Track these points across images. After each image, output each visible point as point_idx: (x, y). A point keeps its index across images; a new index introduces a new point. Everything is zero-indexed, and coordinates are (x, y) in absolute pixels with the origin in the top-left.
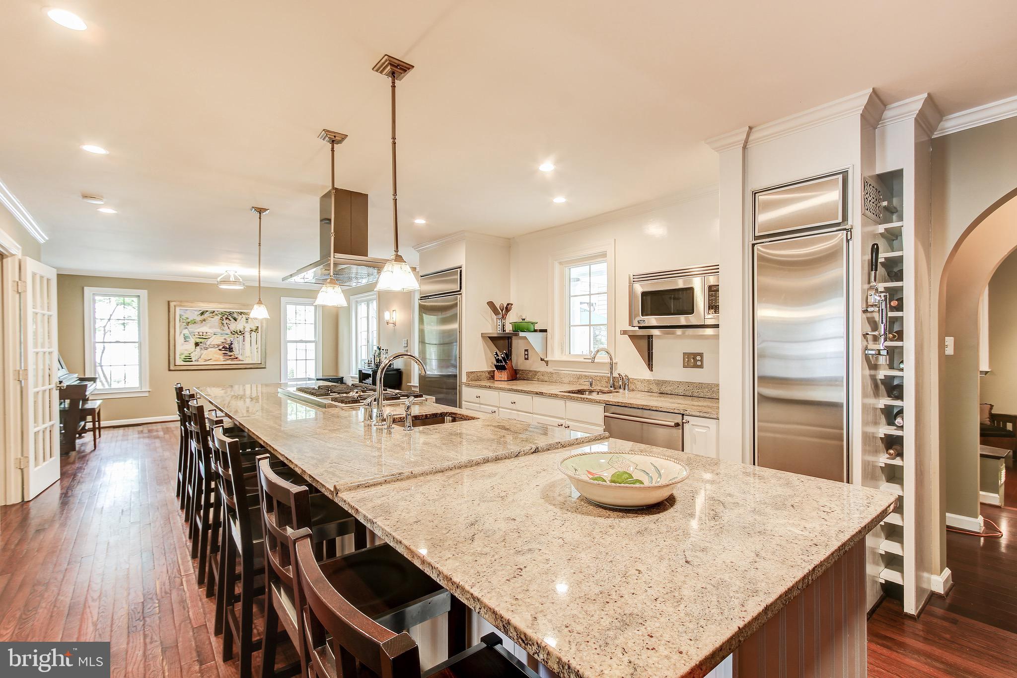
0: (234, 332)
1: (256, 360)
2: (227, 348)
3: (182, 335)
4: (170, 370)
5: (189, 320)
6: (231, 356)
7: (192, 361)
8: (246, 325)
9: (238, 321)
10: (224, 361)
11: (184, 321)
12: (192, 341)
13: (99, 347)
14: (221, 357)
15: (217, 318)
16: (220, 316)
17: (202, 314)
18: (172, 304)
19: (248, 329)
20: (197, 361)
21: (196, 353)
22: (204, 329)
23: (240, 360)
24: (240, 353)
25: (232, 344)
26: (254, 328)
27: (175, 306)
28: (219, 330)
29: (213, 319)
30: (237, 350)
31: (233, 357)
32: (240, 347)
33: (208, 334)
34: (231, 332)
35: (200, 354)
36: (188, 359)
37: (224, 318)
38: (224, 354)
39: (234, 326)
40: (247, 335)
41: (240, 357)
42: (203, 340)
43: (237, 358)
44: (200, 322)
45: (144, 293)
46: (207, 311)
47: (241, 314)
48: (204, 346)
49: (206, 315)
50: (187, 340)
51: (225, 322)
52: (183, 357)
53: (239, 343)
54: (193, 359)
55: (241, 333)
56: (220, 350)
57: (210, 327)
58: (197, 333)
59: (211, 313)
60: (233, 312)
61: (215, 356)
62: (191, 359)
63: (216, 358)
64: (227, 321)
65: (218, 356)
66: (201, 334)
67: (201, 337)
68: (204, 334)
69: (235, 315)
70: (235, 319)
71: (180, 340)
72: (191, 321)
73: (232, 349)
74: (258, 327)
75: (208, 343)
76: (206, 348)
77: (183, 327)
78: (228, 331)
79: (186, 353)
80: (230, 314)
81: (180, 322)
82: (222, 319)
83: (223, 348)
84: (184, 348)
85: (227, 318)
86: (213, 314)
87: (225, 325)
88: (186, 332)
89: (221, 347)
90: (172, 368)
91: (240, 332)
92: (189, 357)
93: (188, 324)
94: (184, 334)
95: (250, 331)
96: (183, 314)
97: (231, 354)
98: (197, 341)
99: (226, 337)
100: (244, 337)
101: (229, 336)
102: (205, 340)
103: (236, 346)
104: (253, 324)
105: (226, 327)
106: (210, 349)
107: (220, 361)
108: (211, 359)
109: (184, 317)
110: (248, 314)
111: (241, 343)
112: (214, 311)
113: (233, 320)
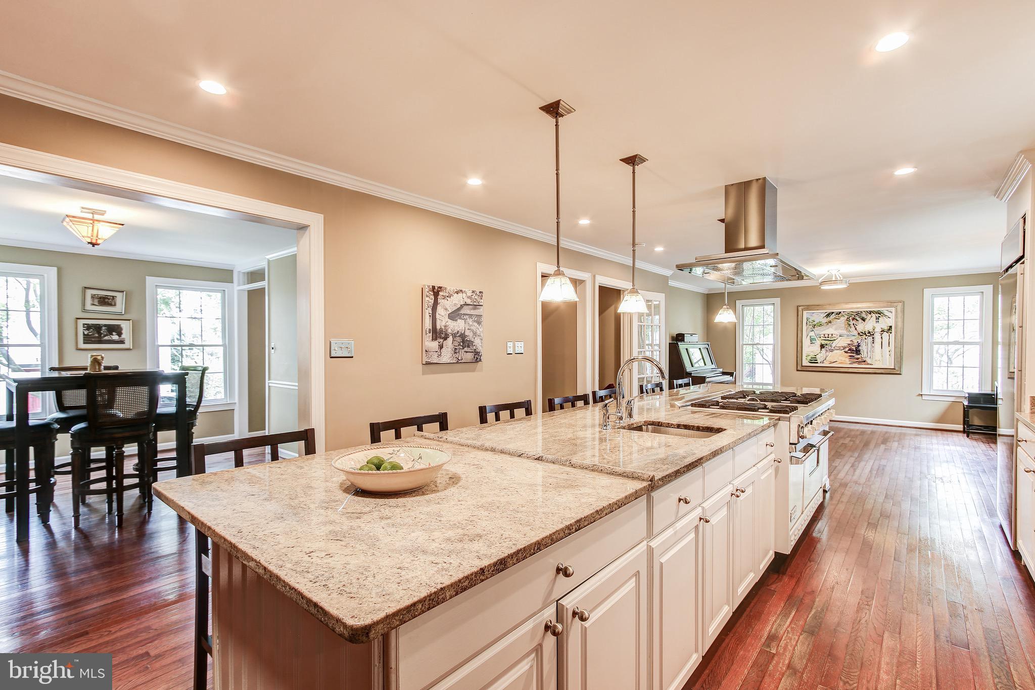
0: (862, 333)
1: (888, 363)
2: (853, 350)
3: (809, 337)
4: (798, 370)
5: (815, 323)
6: (858, 359)
7: (817, 363)
8: (876, 325)
9: (867, 321)
10: (851, 364)
11: (811, 324)
12: (818, 343)
14: (847, 360)
15: (843, 319)
16: (846, 317)
17: (828, 315)
18: (800, 309)
19: (878, 330)
20: (823, 363)
21: (821, 355)
22: (829, 330)
23: (868, 364)
24: (869, 356)
25: (859, 346)
26: (886, 328)
27: (802, 310)
28: (845, 332)
29: (839, 320)
30: (865, 353)
31: (860, 360)
32: (869, 349)
33: (834, 336)
34: (859, 334)
35: (825, 356)
36: (814, 360)
37: (851, 318)
38: (850, 356)
39: (861, 326)
40: (877, 336)
41: (869, 361)
42: (828, 342)
43: (865, 361)
44: (826, 324)
45: (777, 301)
46: (833, 313)
47: (870, 313)
48: (830, 348)
49: (832, 317)
50: (813, 342)
51: (851, 323)
52: (809, 358)
53: (867, 345)
54: (819, 361)
55: (871, 334)
56: (846, 352)
57: (836, 329)
58: (823, 336)
59: (837, 314)
60: (861, 312)
61: (841, 358)
62: (816, 360)
63: (842, 360)
64: (854, 322)
65: (844, 359)
66: (826, 336)
67: (826, 339)
68: (830, 336)
69: (864, 315)
70: (864, 320)
71: (806, 342)
72: (818, 323)
73: (859, 351)
74: (891, 327)
75: (834, 345)
76: (832, 351)
77: (809, 330)
78: (855, 333)
79: (812, 355)
80: (858, 313)
81: (807, 325)
82: (848, 319)
83: (849, 350)
84: (810, 349)
85: (853, 319)
86: (839, 315)
87: (852, 326)
88: (812, 334)
89: (847, 349)
90: (800, 368)
91: (869, 333)
93: (814, 326)
94: (810, 336)
95: (881, 331)
96: (809, 317)
97: (859, 356)
98: (823, 343)
99: (853, 338)
100: (873, 338)
101: (856, 337)
102: (830, 342)
103: (863, 348)
104: (884, 323)
105: (853, 328)
106: (835, 351)
107: (846, 364)
108: (836, 361)
109: (810, 320)
110: (879, 313)
111: (869, 345)
112: (840, 313)
113: (860, 321)
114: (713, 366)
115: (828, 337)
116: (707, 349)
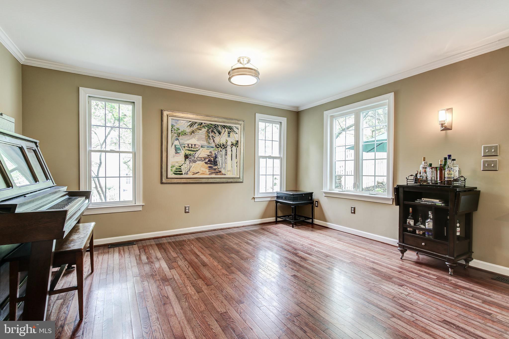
0: (219, 145)
1: (235, 174)
2: (212, 162)
3: (173, 146)
4: (162, 183)
5: (180, 131)
6: (215, 169)
7: (182, 174)
8: (228, 139)
9: (222, 134)
10: (209, 174)
11: (175, 131)
12: (183, 152)
13: (95, 157)
14: (207, 171)
15: (204, 130)
16: (207, 128)
17: (192, 125)
18: (165, 113)
19: (229, 143)
20: (187, 173)
21: (186, 165)
22: (193, 141)
23: (222, 174)
24: (223, 167)
25: (216, 157)
26: (234, 142)
27: (167, 115)
28: (205, 143)
29: (201, 131)
30: (221, 164)
31: (217, 171)
32: (223, 162)
33: (197, 146)
34: (216, 146)
35: (189, 167)
36: (178, 172)
37: (210, 130)
38: (210, 167)
39: (218, 139)
40: (229, 149)
41: (223, 171)
42: (192, 153)
43: (220, 172)
44: (189, 134)
45: (138, 99)
46: (196, 123)
47: (224, 128)
48: (193, 158)
49: (196, 127)
50: (178, 151)
51: (211, 135)
52: (174, 169)
53: (221, 157)
54: (183, 172)
55: (224, 146)
56: (206, 163)
57: (198, 140)
58: (186, 145)
59: (199, 125)
60: (218, 125)
61: (202, 169)
62: (181, 171)
63: (203, 171)
64: (213, 134)
65: (204, 170)
66: (190, 146)
67: (190, 149)
68: (193, 146)
69: (219, 129)
70: (220, 133)
71: (171, 151)
72: (182, 132)
73: (216, 162)
74: (237, 141)
75: (196, 156)
76: (195, 162)
77: (174, 138)
78: (213, 145)
79: (177, 166)
80: (216, 126)
81: (172, 132)
82: (208, 132)
83: (209, 161)
84: (175, 160)
85: (212, 131)
86: (201, 126)
87: (211, 138)
88: (177, 143)
89: (207, 160)
90: (164, 180)
91: (223, 145)
92: (180, 170)
93: (179, 135)
94: (175, 146)
95: (231, 145)
96: (174, 124)
97: (216, 167)
98: (187, 154)
99: (212, 150)
100: (226, 151)
101: (214, 149)
102: (193, 152)
103: (219, 159)
104: (234, 138)
105: (212, 141)
106: (198, 162)
107: (206, 174)
108: (198, 172)
109: (175, 127)
110: (230, 128)
111: (223, 157)
112: (202, 123)
113: (217, 134)
114: (50, 183)
115: (192, 148)
116: (35, 151)
